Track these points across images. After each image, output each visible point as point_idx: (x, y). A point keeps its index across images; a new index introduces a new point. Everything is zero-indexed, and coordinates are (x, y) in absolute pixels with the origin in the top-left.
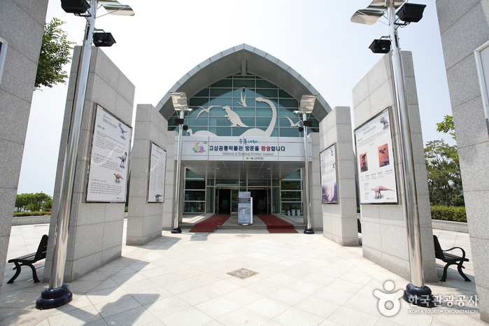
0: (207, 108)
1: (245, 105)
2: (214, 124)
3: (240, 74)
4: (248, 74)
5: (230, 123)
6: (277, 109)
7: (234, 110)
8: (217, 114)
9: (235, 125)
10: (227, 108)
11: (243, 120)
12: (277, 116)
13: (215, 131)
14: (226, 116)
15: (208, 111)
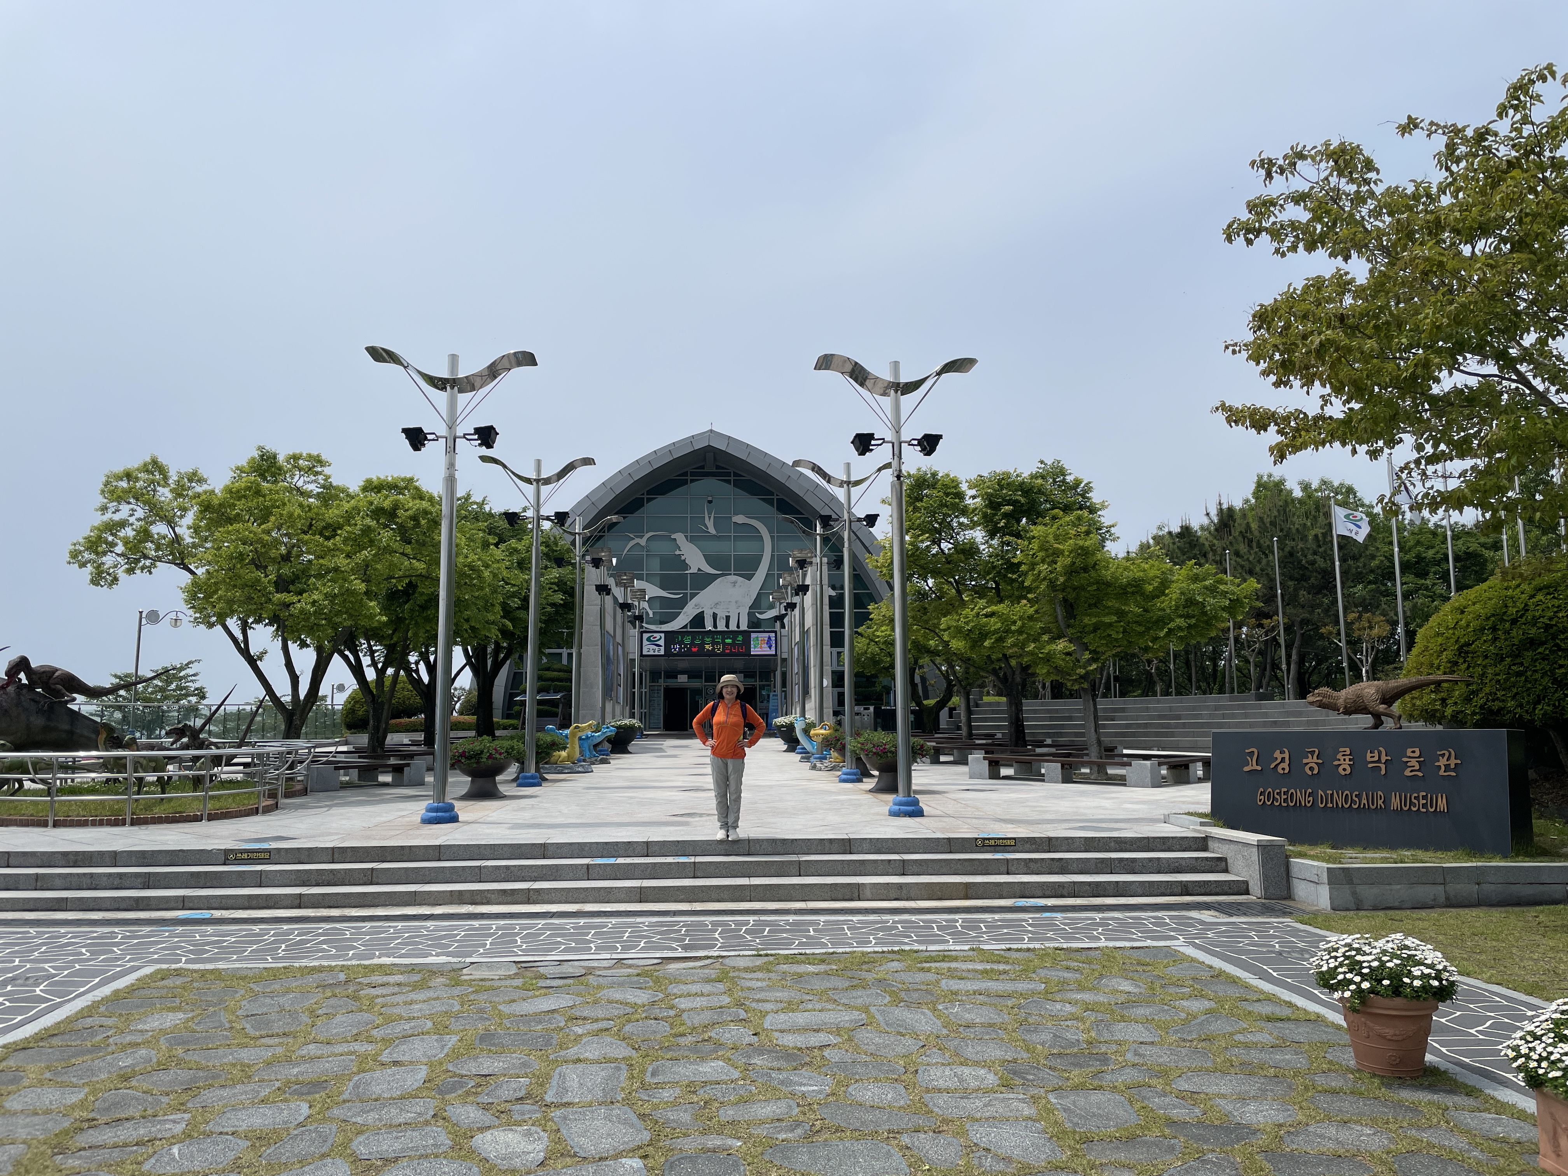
0: (641, 537)
1: (712, 531)
2: (655, 566)
3: (702, 467)
4: (718, 467)
5: (685, 566)
6: (772, 537)
7: (692, 540)
8: (663, 548)
9: (694, 570)
10: (680, 537)
11: (709, 560)
12: (773, 551)
13: (658, 579)
14: (677, 552)
15: (643, 542)
